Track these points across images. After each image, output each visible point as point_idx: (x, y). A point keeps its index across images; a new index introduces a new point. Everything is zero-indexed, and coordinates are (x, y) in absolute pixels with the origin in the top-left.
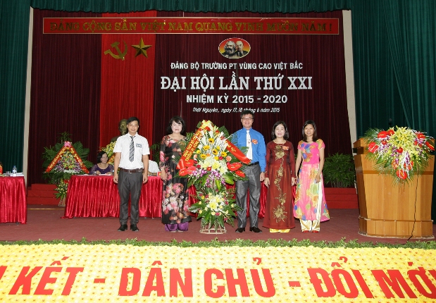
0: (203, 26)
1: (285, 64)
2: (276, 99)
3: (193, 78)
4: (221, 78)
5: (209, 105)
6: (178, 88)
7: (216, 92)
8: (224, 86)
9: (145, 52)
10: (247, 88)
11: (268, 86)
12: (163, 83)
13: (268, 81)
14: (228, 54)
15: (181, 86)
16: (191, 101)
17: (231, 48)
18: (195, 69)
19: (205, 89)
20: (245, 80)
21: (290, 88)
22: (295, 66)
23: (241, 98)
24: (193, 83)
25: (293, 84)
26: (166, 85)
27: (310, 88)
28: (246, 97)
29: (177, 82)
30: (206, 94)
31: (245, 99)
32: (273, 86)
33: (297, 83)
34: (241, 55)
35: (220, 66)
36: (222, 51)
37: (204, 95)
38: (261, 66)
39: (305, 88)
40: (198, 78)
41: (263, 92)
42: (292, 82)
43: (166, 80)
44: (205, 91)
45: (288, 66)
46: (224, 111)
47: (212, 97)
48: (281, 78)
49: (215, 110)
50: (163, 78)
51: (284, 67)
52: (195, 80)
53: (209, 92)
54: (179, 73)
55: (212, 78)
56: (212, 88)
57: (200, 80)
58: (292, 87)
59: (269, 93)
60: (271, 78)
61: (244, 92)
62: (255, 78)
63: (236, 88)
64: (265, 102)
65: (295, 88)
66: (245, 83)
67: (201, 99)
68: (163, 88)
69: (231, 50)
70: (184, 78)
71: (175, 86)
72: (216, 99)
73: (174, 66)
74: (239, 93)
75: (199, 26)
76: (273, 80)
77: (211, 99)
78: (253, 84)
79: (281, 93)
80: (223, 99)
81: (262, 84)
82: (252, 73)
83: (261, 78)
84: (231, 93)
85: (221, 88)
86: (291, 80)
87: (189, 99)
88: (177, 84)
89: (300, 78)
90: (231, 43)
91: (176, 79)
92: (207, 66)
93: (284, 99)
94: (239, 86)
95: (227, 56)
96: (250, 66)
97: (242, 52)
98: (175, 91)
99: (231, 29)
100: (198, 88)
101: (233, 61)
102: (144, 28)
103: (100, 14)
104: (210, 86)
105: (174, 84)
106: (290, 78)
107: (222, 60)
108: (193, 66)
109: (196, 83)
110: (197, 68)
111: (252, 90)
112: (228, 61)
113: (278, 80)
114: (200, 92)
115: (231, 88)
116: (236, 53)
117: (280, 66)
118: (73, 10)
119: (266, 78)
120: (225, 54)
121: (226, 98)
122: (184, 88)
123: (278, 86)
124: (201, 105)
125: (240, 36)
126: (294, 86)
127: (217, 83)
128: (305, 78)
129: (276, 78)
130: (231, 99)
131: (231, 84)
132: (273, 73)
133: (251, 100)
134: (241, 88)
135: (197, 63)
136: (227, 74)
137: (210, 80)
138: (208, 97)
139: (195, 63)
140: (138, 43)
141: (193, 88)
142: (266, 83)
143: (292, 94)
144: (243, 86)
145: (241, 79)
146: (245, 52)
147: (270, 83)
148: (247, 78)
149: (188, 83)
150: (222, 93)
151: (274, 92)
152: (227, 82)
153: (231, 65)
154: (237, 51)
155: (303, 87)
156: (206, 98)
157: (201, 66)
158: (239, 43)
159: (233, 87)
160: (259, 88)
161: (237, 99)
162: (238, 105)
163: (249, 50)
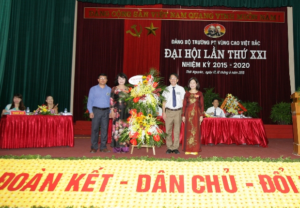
0: (194, 15)
1: (249, 42)
2: (242, 66)
3: (186, 50)
4: (206, 51)
5: (197, 69)
6: (176, 57)
7: (202, 60)
8: (207, 56)
9: (154, 32)
10: (223, 58)
11: (237, 56)
12: (166, 53)
13: (237, 53)
14: (210, 34)
15: (178, 55)
16: (185, 66)
17: (213, 30)
18: (188, 44)
19: (194, 58)
20: (222, 52)
21: (252, 58)
22: (256, 43)
23: (219, 64)
24: (187, 54)
25: (253, 55)
26: (168, 55)
27: (265, 58)
28: (222, 63)
29: (176, 53)
30: (195, 61)
31: (221, 65)
32: (240, 56)
33: (257, 55)
34: (219, 35)
35: (206, 43)
36: (206, 32)
37: (194, 62)
38: (232, 43)
39: (261, 58)
40: (190, 50)
41: (233, 61)
42: (253, 54)
43: (168, 51)
44: (194, 59)
45: (250, 43)
46: (207, 73)
47: (199, 63)
48: (245, 51)
49: (201, 72)
50: (166, 50)
51: (248, 44)
52: (188, 52)
53: (197, 60)
54: (177, 47)
55: (199, 51)
56: (199, 57)
57: (191, 52)
58: (253, 57)
59: (238, 61)
60: (239, 51)
61: (221, 60)
62: (229, 51)
63: (216, 57)
64: (235, 67)
65: (255, 58)
66: (221, 54)
67: (192, 64)
68: (166, 56)
69: (212, 31)
70: (180, 50)
71: (174, 56)
72: (202, 65)
73: (175, 42)
74: (217, 61)
75: (191, 15)
76: (240, 53)
77: (198, 65)
78: (227, 55)
79: (245, 61)
80: (207, 65)
81: (233, 55)
82: (226, 48)
83: (233, 51)
84: (212, 61)
85: (205, 57)
86: (252, 53)
87: (184, 64)
88: (176, 54)
89: (258, 51)
90: (212, 27)
91: (175, 51)
92: (196, 42)
93: (248, 65)
94: (217, 56)
95: (209, 36)
96: (224, 43)
97: (220, 33)
98: (174, 59)
99: (213, 18)
100: (190, 57)
101: (214, 39)
102: (153, 16)
103: (123, 6)
104: (198, 56)
105: (173, 54)
106: (252, 51)
107: (206, 38)
108: (186, 42)
109: (189, 53)
110: (189, 44)
111: (226, 59)
112: (210, 39)
113: (244, 53)
114: (191, 60)
115: (212, 57)
116: (216, 34)
117: (245, 43)
118: (105, 3)
119: (235, 51)
120: (208, 34)
121: (209, 64)
122: (180, 57)
123: (244, 56)
124: (191, 69)
125: (219, 22)
126: (254, 56)
127: (202, 54)
128: (261, 51)
129: (242, 51)
130: (212, 65)
131: (213, 55)
132: (240, 47)
133: (225, 66)
134: (219, 58)
135: (189, 40)
136: (209, 48)
137: (198, 52)
138: (197, 63)
139: (188, 40)
140: (149, 26)
141: (186, 57)
142: (235, 55)
143: (252, 62)
144: (220, 56)
145: (219, 51)
146: (222, 33)
147: (238, 54)
148: (223, 51)
149: (183, 54)
150: (206, 60)
151: (241, 61)
152: (209, 53)
153: (212, 42)
154: (217, 33)
155: (260, 57)
156: (195, 64)
157: (192, 42)
158: (218, 27)
159: (214, 56)
160: (231, 58)
161: (216, 65)
162: (217, 69)
163: (224, 32)
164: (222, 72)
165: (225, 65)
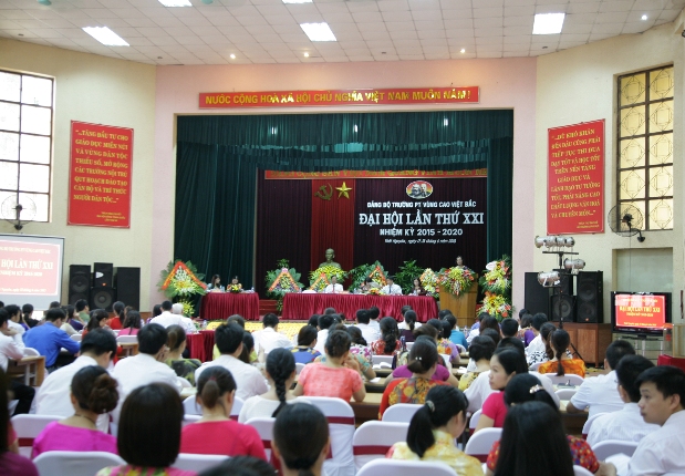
1: (461, 203)
2: (453, 232)
3: (385, 215)
4: (408, 215)
5: (398, 237)
6: (373, 223)
7: (404, 227)
8: (410, 221)
9: (347, 193)
10: (429, 223)
11: (447, 221)
12: (361, 219)
13: (447, 216)
14: (414, 194)
15: (375, 221)
16: (383, 234)
17: (417, 189)
18: (387, 207)
19: (395, 224)
20: (428, 216)
21: (465, 223)
22: (469, 204)
23: (424, 231)
24: (385, 219)
26: (363, 221)
27: (482, 222)
28: (428, 230)
29: (373, 218)
30: (396, 228)
31: (427, 232)
32: (451, 221)
33: (471, 218)
34: (425, 195)
35: (409, 205)
36: (409, 192)
37: (394, 229)
38: (441, 204)
39: (477, 222)
40: (389, 215)
41: (442, 226)
42: (467, 218)
43: (363, 217)
45: (464, 204)
46: (411, 242)
47: (401, 230)
49: (402, 241)
50: (361, 215)
51: (460, 205)
52: (387, 217)
53: (398, 227)
54: (374, 210)
55: (401, 215)
56: (401, 223)
57: (391, 217)
58: (467, 222)
59: (447, 227)
60: (449, 215)
61: (427, 227)
62: (436, 215)
63: (420, 223)
64: (444, 234)
65: (469, 222)
66: (428, 218)
67: (391, 232)
68: (361, 223)
69: (417, 191)
70: (378, 215)
71: (371, 222)
72: (404, 232)
73: (370, 205)
74: (423, 227)
77: (400, 232)
78: (434, 219)
79: (457, 226)
80: (409, 232)
81: (442, 219)
82: (432, 211)
83: (441, 215)
84: (417, 227)
85: (408, 223)
86: (466, 216)
87: (382, 232)
88: (373, 220)
89: (473, 214)
90: (417, 186)
91: (371, 216)
92: (397, 205)
93: (460, 232)
94: (422, 221)
95: (413, 196)
96: (433, 205)
97: (426, 193)
98: (371, 225)
99: (417, 174)
100: (389, 223)
101: (418, 201)
102: (346, 174)
104: (399, 221)
105: (370, 220)
106: (465, 214)
108: (385, 205)
109: (388, 219)
110: (389, 207)
111: (433, 225)
112: (414, 201)
113: (455, 216)
114: (391, 226)
115: (416, 223)
116: (420, 194)
117: (457, 204)
119: (445, 215)
120: (412, 194)
121: (412, 231)
122: (378, 223)
123: (455, 221)
124: (391, 237)
126: (468, 220)
127: (404, 218)
128: (477, 214)
130: (416, 232)
131: (417, 220)
132: (451, 210)
134: (425, 223)
135: (389, 202)
136: (413, 211)
137: (399, 216)
138: (398, 230)
139: (387, 202)
140: (341, 186)
141: (385, 223)
142: (445, 219)
143: (466, 228)
144: (426, 221)
145: (424, 215)
146: (428, 193)
147: (448, 218)
148: (430, 215)
149: (382, 219)
150: (409, 227)
151: (451, 226)
152: (413, 218)
153: (416, 204)
154: (422, 192)
155: (475, 222)
156: (396, 231)
157: (392, 205)
158: (424, 185)
159: (418, 222)
160: (439, 223)
161: (421, 232)
162: (422, 237)
163: (431, 191)
164: (429, 241)
165: (432, 232)
